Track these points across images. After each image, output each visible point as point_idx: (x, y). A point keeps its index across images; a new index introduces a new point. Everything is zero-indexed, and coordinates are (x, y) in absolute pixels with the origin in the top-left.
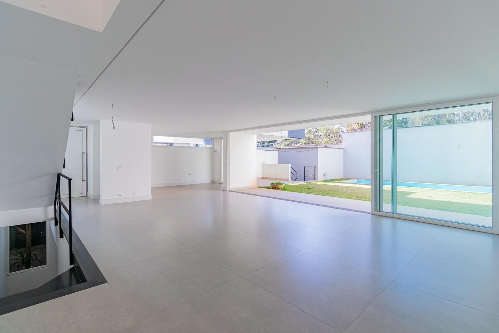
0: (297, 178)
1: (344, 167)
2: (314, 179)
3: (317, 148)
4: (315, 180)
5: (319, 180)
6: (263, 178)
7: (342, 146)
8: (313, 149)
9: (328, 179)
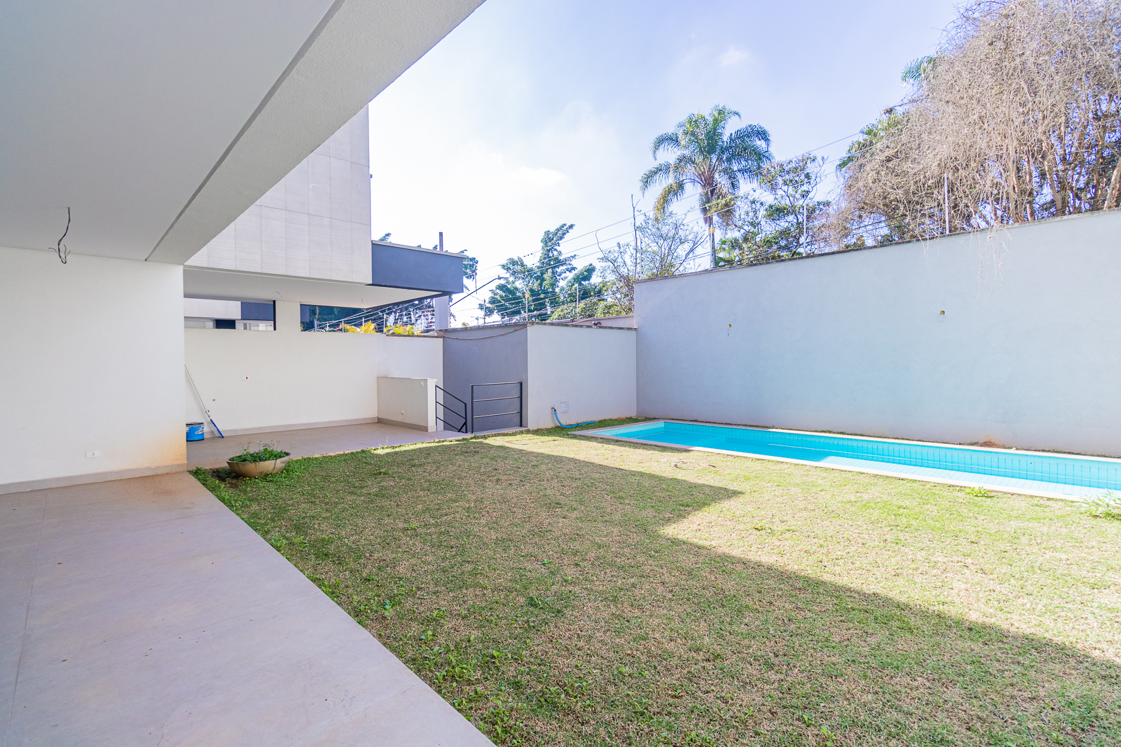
0: (465, 423)
1: (638, 385)
2: (519, 424)
3: (525, 326)
4: (521, 426)
5: (531, 426)
6: (380, 421)
7: (634, 323)
8: (516, 328)
9: (565, 421)
